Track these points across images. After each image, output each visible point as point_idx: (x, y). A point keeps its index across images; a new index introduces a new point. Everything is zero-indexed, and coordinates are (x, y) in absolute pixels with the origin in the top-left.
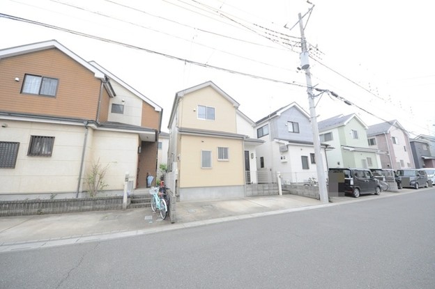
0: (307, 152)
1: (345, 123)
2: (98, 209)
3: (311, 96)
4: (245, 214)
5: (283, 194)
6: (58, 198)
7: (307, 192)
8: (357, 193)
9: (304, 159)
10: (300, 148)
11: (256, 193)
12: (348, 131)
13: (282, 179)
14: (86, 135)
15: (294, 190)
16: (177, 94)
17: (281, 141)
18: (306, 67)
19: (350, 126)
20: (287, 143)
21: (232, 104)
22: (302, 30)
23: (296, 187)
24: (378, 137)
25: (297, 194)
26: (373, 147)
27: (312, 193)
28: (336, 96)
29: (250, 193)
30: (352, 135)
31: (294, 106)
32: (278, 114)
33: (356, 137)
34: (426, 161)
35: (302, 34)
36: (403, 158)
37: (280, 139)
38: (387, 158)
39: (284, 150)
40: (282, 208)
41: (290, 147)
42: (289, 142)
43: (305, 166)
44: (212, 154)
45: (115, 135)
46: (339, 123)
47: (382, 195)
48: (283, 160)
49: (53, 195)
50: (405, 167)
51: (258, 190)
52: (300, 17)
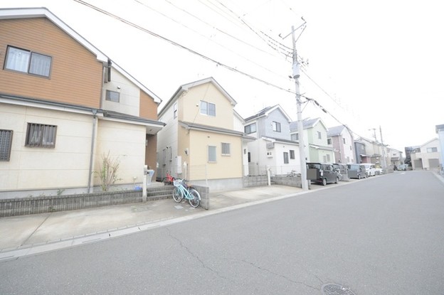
0: (287, 149)
1: (313, 126)
2: (116, 204)
3: (299, 102)
4: (257, 200)
5: (271, 184)
6: (65, 193)
7: (290, 182)
8: (325, 182)
9: (285, 154)
10: (283, 145)
11: (251, 184)
12: (314, 132)
13: (271, 171)
14: (94, 125)
15: (279, 181)
16: (181, 88)
17: (268, 139)
18: (297, 77)
19: (317, 128)
20: (274, 141)
21: (230, 101)
22: (294, 42)
23: (281, 178)
24: (334, 137)
25: (282, 184)
26: (330, 146)
27: (294, 182)
28: (318, 105)
29: (246, 184)
30: (317, 136)
31: (278, 108)
32: (266, 114)
33: (320, 138)
34: (363, 158)
35: (294, 47)
36: (349, 155)
37: (267, 137)
38: (339, 155)
39: (270, 147)
40: (280, 195)
41: (275, 144)
42: (276, 140)
43: (286, 161)
44: (217, 149)
45: (122, 127)
46: (308, 125)
47: (340, 184)
48: (269, 156)
49: (60, 190)
50: (350, 163)
51: (253, 181)
52: (293, 30)
